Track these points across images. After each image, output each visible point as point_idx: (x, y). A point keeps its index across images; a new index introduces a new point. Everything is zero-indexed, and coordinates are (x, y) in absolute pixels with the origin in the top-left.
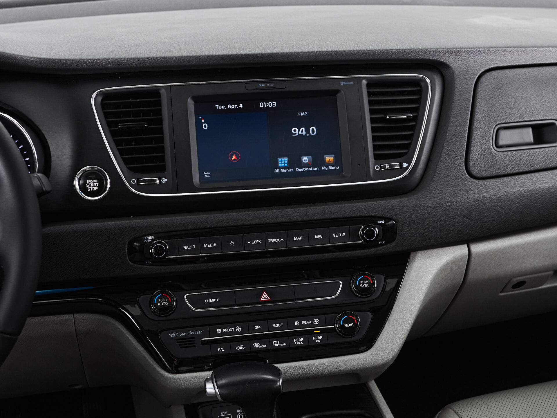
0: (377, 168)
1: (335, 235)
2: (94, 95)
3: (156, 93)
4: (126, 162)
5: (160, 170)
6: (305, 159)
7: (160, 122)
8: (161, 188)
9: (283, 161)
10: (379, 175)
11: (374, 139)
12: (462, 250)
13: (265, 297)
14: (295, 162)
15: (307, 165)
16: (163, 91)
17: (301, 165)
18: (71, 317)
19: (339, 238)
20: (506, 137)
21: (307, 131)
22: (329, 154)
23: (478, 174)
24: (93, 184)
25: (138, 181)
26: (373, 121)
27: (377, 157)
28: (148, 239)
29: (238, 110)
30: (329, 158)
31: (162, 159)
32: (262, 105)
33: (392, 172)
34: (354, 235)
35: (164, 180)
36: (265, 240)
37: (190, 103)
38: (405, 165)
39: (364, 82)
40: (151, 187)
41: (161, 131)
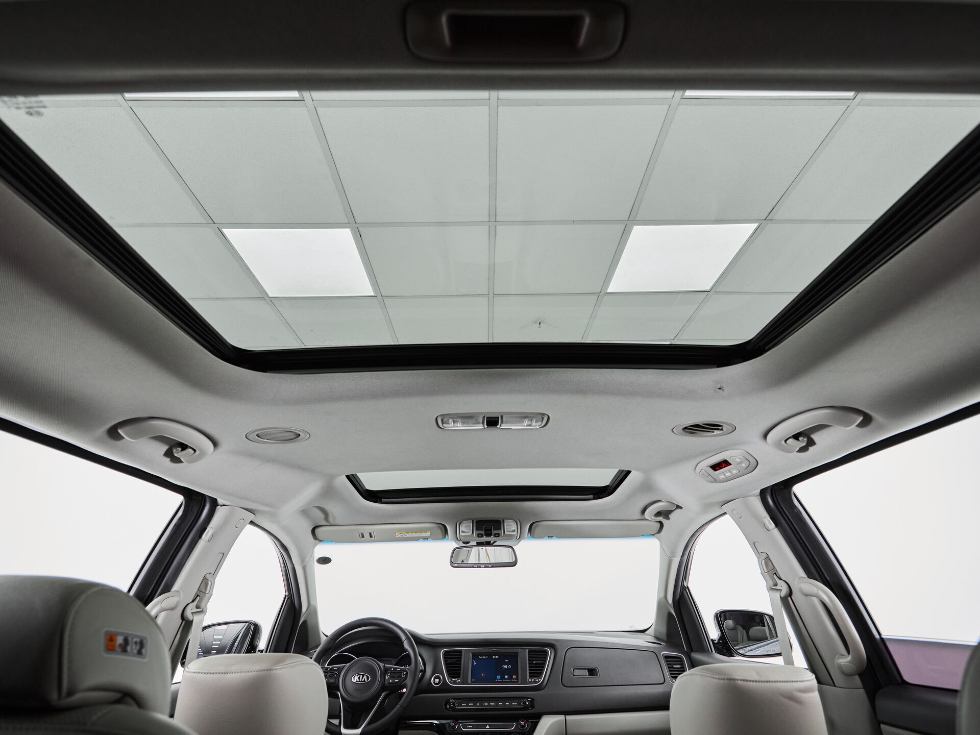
0: (530, 680)
1: (513, 704)
2: (442, 651)
3: (460, 652)
4: (449, 674)
5: (458, 677)
6: (506, 677)
7: (461, 661)
8: (458, 683)
9: (499, 677)
10: (531, 683)
11: (529, 670)
12: (562, 717)
13: (488, 727)
14: (503, 678)
15: (507, 679)
16: (463, 651)
17: (505, 679)
18: (423, 731)
19: (514, 705)
20: (577, 672)
21: (508, 667)
22: (514, 675)
23: (565, 685)
24: (437, 681)
25: (451, 680)
26: (529, 664)
27: (530, 677)
28: (451, 700)
29: (486, 658)
30: (514, 677)
31: (460, 673)
32: (494, 657)
33: (534, 682)
34: (519, 704)
35: (459, 681)
36: (489, 704)
37: (471, 654)
38: (540, 680)
39: (527, 650)
40: (455, 683)
41: (460, 664)
